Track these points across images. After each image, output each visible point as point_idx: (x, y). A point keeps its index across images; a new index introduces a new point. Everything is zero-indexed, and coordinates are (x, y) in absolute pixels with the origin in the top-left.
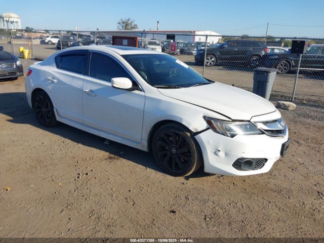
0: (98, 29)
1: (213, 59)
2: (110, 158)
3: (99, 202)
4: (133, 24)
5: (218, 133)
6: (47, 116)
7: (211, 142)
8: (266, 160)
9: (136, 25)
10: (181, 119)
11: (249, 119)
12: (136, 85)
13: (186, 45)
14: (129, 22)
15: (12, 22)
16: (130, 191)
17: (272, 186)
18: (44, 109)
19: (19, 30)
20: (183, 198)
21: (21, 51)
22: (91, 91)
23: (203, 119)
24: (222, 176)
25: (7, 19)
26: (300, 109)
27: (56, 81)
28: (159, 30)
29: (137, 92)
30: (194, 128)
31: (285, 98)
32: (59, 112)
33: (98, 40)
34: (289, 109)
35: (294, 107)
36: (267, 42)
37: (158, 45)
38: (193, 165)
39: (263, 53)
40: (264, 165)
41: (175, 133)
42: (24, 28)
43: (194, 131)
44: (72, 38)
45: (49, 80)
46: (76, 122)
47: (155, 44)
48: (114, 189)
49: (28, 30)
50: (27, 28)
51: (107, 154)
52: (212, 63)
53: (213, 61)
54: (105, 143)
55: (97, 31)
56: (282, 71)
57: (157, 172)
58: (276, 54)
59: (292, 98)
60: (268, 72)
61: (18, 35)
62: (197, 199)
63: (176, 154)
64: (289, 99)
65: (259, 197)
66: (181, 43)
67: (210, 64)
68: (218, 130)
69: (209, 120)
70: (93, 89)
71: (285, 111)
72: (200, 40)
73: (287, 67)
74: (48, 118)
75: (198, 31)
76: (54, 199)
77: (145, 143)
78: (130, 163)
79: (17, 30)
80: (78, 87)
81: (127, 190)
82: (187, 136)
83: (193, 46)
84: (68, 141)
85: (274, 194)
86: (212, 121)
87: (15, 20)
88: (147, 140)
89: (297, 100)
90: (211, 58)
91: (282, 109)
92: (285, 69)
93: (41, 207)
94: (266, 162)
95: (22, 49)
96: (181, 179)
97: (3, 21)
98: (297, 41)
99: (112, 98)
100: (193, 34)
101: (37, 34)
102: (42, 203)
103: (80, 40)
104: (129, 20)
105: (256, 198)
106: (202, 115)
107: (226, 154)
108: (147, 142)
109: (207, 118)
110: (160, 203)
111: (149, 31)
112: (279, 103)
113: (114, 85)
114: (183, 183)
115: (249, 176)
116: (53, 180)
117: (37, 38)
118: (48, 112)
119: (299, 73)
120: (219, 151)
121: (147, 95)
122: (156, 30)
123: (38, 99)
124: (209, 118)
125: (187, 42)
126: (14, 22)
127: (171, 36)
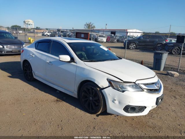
0: (73, 28)
1: (134, 45)
2: (57, 101)
3: (42, 126)
4: (93, 26)
5: (115, 89)
6: (29, 75)
7: (110, 94)
8: (145, 107)
9: (94, 26)
10: (94, 80)
11: (135, 82)
12: (72, 60)
13: (121, 37)
14: (91, 25)
15: (29, 24)
16: (62, 121)
17: (150, 124)
18: (28, 71)
19: (33, 29)
20: (92, 128)
21: (29, 39)
22: (50, 62)
23: (107, 80)
24: (117, 116)
25: (27, 23)
26: (181, 76)
27: (34, 56)
28: (107, 29)
29: (73, 63)
30: (101, 86)
31: (174, 69)
32: (35, 73)
33: (72, 34)
34: (175, 76)
35: (177, 75)
36: (170, 36)
37: (104, 37)
38: (101, 108)
39: (165, 42)
40: (144, 110)
41: (92, 88)
42: (35, 28)
43: (101, 87)
44: (58, 33)
45: (31, 55)
46: (43, 79)
47: (103, 36)
48: (53, 119)
49: (37, 28)
50: (37, 27)
51: (56, 98)
52: (134, 48)
53: (134, 47)
54: (57, 92)
55: (72, 29)
56: (175, 53)
57: (82, 111)
58: (172, 43)
59: (178, 69)
60: (162, 54)
61: (31, 31)
62: (100, 128)
63: (92, 100)
64: (176, 70)
65: (140, 130)
66: (118, 36)
67: (133, 48)
68: (115, 87)
69: (110, 81)
70: (51, 61)
71: (172, 77)
72: (130, 34)
73: (179, 51)
74: (30, 76)
75: (129, 29)
76: (18, 123)
77: (76, 93)
78: (68, 104)
79: (31, 29)
80: (44, 60)
81: (61, 121)
82: (98, 90)
83: (125, 38)
84: (37, 90)
85: (150, 129)
86: (112, 82)
87: (31, 23)
88: (77, 91)
89: (181, 71)
90: (133, 45)
91: (170, 76)
92: (177, 52)
93: (9, 127)
94: (145, 108)
95: (30, 38)
96: (94, 116)
97: (25, 24)
98: (180, 36)
99: (60, 66)
100: (126, 31)
101: (42, 30)
102: (10, 125)
103: (62, 34)
104: (90, 23)
105: (137, 131)
106: (106, 78)
107: (119, 103)
108: (77, 92)
109: (109, 80)
110: (77, 129)
111: (101, 29)
112: (168, 72)
113: (60, 59)
114: (95, 119)
115: (137, 117)
116: (21, 112)
117: (41, 33)
118: (30, 73)
119: (182, 55)
120: (115, 100)
121: (78, 65)
122: (105, 29)
123: (25, 65)
124: (110, 80)
125: (121, 36)
126: (30, 24)
127: (113, 32)
